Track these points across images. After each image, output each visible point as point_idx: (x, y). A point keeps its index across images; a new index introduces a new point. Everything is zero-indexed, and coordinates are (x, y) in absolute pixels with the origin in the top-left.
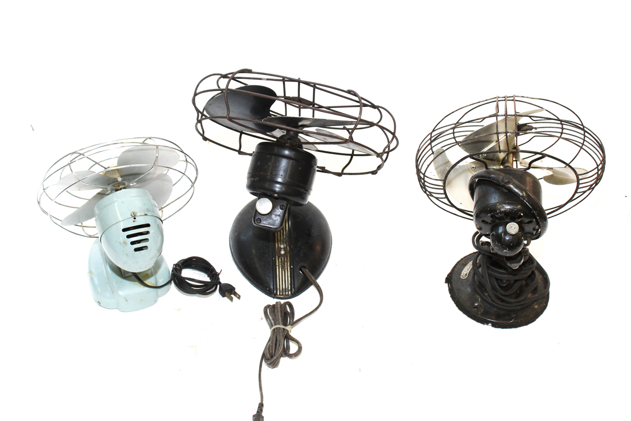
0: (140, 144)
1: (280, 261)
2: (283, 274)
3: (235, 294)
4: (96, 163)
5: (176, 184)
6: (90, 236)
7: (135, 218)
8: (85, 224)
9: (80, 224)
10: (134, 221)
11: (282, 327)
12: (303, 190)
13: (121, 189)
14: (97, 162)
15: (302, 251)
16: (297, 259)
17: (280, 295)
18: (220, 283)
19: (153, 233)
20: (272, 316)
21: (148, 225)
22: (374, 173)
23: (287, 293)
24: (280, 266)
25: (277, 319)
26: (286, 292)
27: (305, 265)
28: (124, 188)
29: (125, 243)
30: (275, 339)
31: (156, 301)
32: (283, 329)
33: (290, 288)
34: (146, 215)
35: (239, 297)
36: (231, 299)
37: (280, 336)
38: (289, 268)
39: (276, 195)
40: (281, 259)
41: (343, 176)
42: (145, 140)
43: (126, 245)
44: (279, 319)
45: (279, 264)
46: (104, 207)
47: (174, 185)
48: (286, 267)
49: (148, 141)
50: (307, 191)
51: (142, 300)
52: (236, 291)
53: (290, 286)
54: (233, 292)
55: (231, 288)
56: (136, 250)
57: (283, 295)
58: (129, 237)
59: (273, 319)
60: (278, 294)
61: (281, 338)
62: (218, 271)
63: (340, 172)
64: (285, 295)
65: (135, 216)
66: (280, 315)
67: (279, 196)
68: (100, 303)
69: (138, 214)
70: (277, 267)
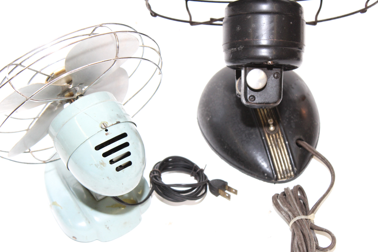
0: (88, 37)
1: (271, 139)
2: (280, 154)
3: (230, 189)
4: (37, 72)
5: (131, 76)
6: (45, 162)
7: (107, 130)
8: (33, 148)
9: (28, 150)
10: (106, 134)
11: (303, 217)
12: (297, 49)
13: (77, 98)
14: (38, 70)
15: (292, 121)
16: (290, 132)
17: (281, 178)
18: (208, 181)
19: (133, 143)
20: (287, 207)
21: (124, 135)
22: (363, 11)
23: (289, 175)
24: (273, 145)
25: (294, 209)
26: (287, 173)
27: (301, 137)
28: (81, 95)
29: (103, 164)
30: (301, 234)
31: (140, 220)
32: (306, 219)
33: (291, 168)
34: (118, 122)
35: (236, 192)
36: (229, 197)
37: (306, 229)
38: (284, 144)
39: (270, 62)
40: (272, 137)
41: (318, 23)
42: (94, 30)
43: (104, 166)
44: (296, 209)
45: (271, 143)
46: (63, 125)
47: (130, 77)
48: (280, 145)
49: (99, 31)
50: (301, 49)
51: (125, 223)
52: (229, 185)
53: (290, 166)
54: (227, 188)
55: (223, 183)
56: (118, 169)
57: (285, 178)
58: (105, 155)
59: (290, 210)
60: (279, 177)
61: (307, 231)
62: (201, 167)
63: (314, 20)
64: (288, 177)
65: (106, 127)
66: (295, 203)
67: (274, 62)
68: (76, 238)
69: (109, 124)
70: (271, 147)
